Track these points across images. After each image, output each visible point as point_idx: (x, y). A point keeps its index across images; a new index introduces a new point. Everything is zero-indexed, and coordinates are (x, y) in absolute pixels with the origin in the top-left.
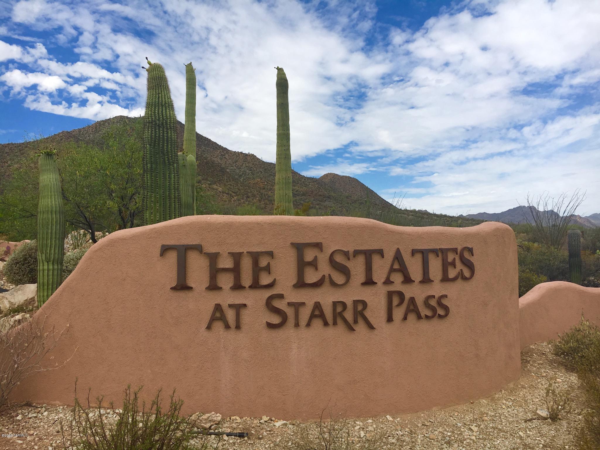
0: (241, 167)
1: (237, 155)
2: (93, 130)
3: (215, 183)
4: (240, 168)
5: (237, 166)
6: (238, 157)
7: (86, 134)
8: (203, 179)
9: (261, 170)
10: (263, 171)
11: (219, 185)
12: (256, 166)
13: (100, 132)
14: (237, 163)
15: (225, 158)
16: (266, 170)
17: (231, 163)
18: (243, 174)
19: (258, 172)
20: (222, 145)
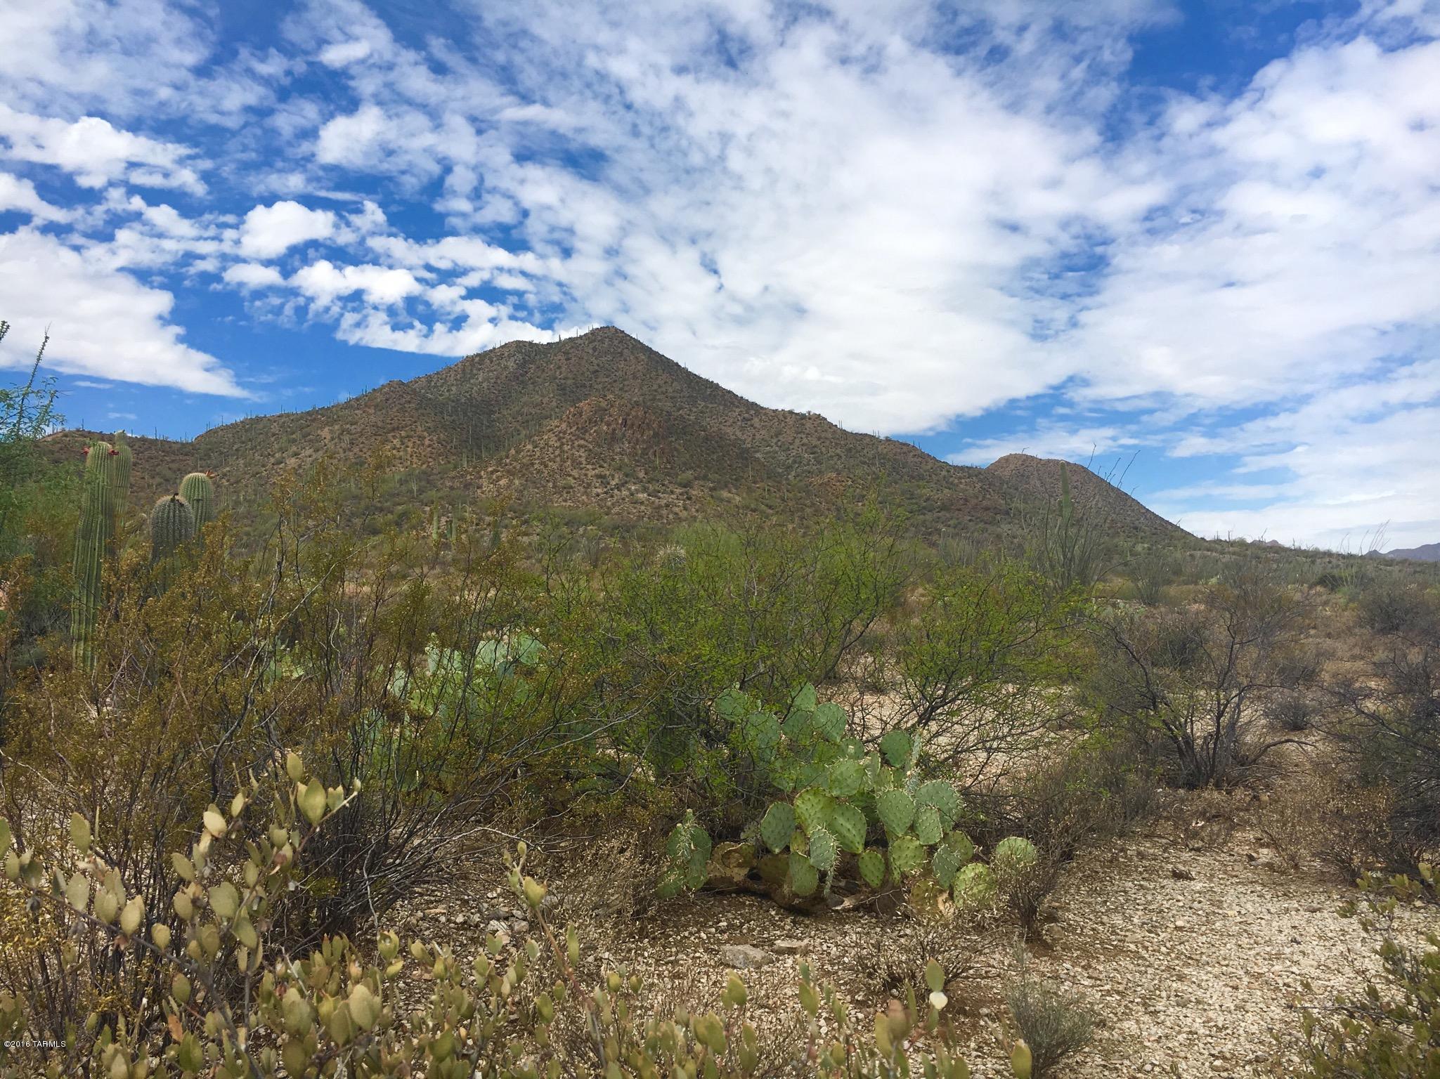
0: (791, 447)
1: (781, 418)
2: (458, 377)
3: (726, 486)
4: (788, 449)
5: (779, 443)
6: (783, 424)
7: (442, 386)
8: (696, 478)
9: (838, 451)
10: (842, 455)
11: (734, 491)
12: (828, 443)
13: (472, 381)
14: (780, 438)
15: (752, 426)
16: (850, 450)
17: (767, 437)
18: (795, 462)
19: (831, 457)
20: (746, 397)
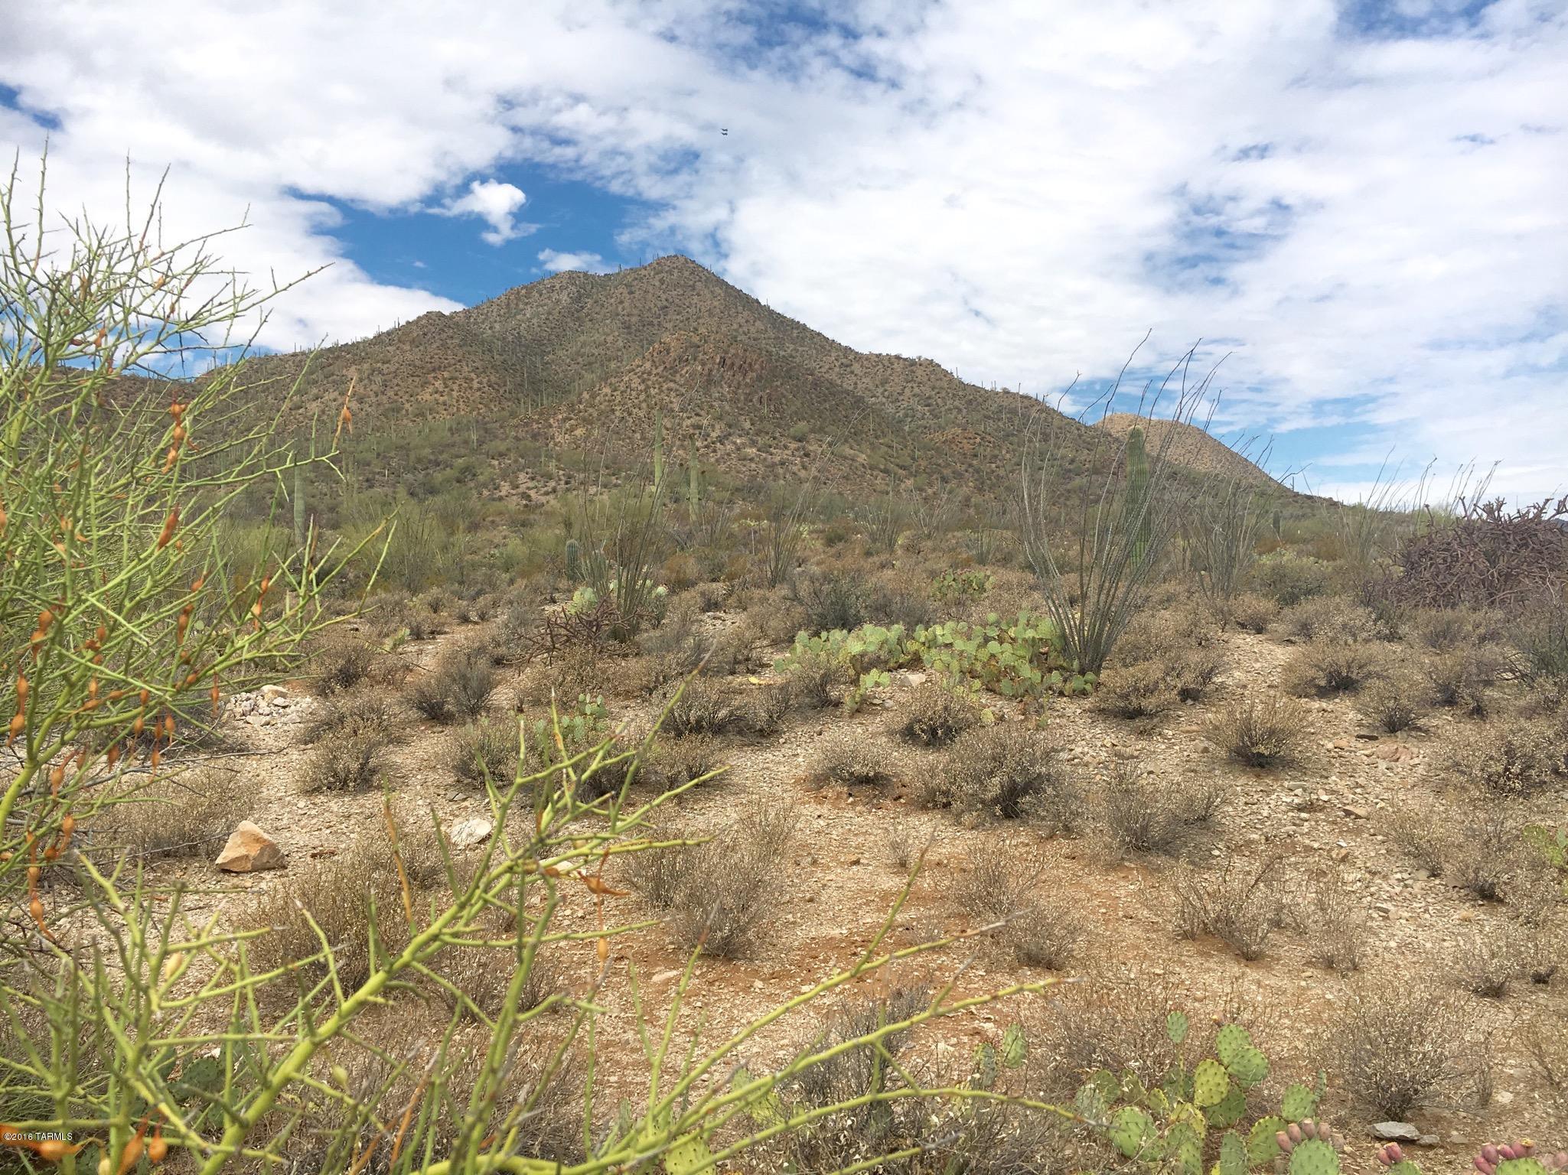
0: (901, 398)
1: (887, 364)
2: (502, 312)
3: (846, 441)
4: (897, 400)
5: (886, 393)
6: (889, 371)
7: (483, 323)
9: (957, 403)
10: (963, 408)
11: (856, 447)
13: (518, 317)
14: (887, 386)
15: (852, 372)
16: (970, 402)
17: (871, 386)
18: (906, 415)
19: (950, 409)
20: (838, 340)
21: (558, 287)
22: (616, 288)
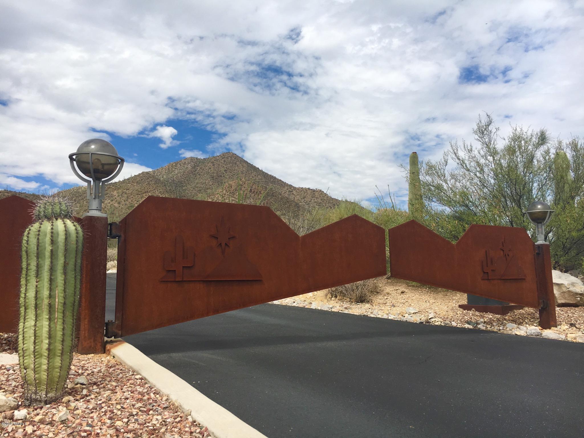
21: (187, 162)
22: (208, 163)
